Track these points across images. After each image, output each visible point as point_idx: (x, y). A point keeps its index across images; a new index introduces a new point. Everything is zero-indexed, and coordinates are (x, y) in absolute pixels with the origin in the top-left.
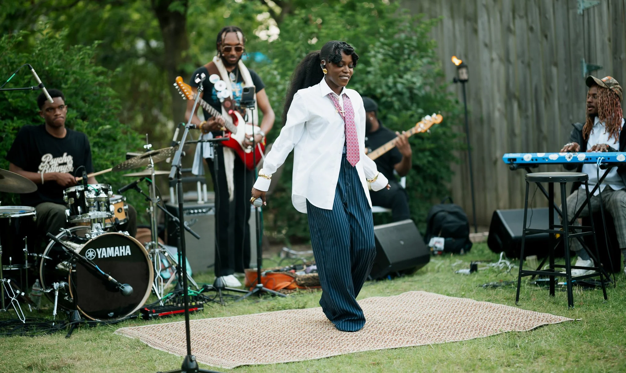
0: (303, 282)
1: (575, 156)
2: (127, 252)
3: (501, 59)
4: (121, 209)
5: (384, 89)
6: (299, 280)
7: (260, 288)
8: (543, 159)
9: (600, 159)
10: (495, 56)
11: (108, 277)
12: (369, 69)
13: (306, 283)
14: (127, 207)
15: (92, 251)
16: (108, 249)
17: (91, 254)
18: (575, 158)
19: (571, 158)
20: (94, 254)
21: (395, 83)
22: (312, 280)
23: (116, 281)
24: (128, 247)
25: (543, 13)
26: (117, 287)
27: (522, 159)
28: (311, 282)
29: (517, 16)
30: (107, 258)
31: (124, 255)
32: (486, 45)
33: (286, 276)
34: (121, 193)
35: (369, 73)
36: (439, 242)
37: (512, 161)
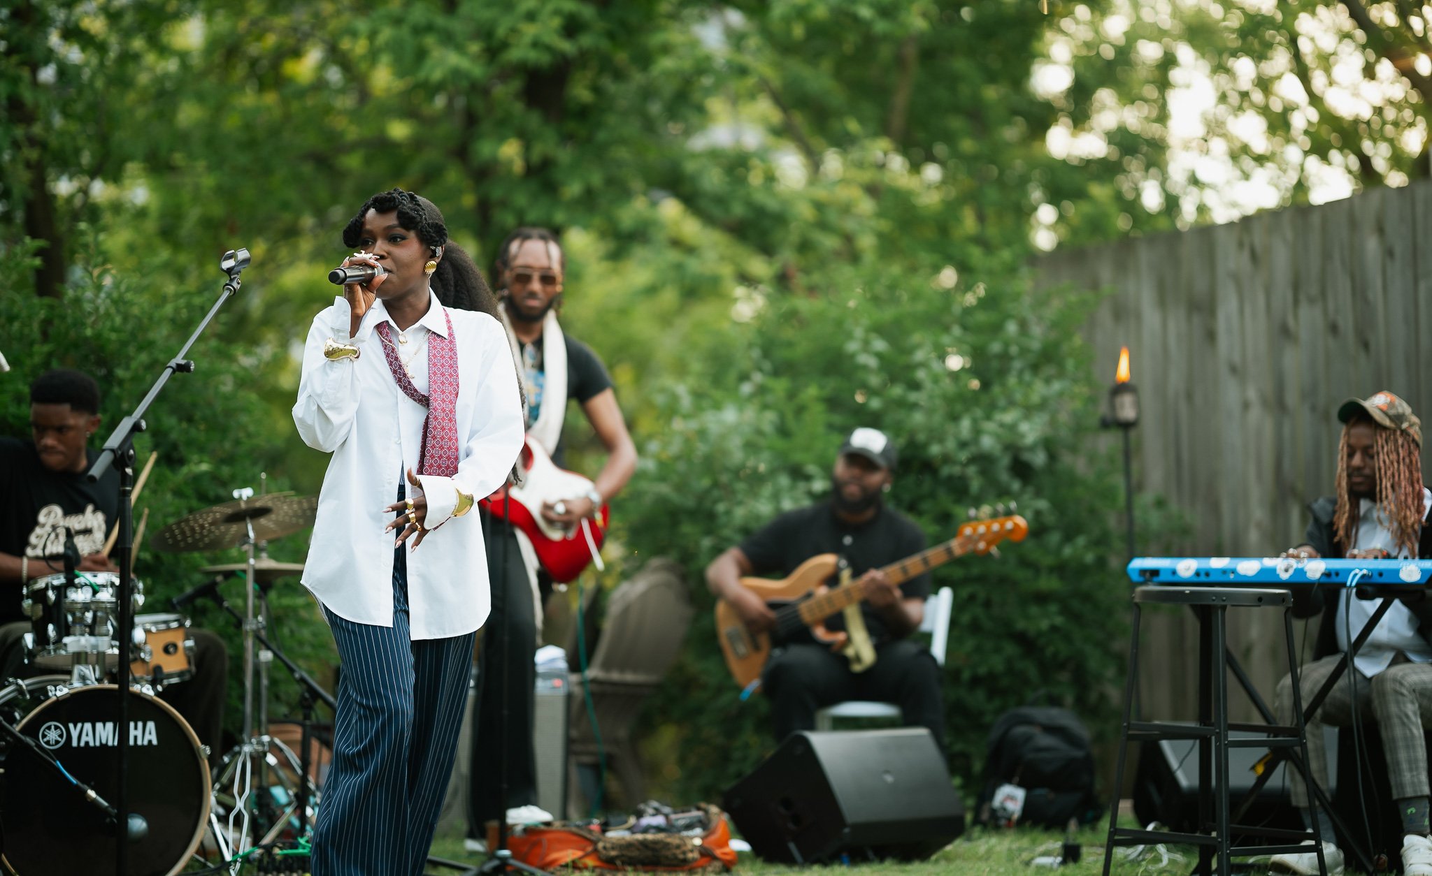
0: (613, 853)
1: (1300, 566)
2: (147, 737)
3: (1265, 403)
4: (175, 646)
5: (951, 445)
6: (605, 848)
7: (504, 860)
8: (1224, 572)
9: (1356, 575)
10: (1252, 394)
11: (86, 792)
12: (913, 397)
13: (623, 855)
14: (190, 643)
15: (56, 728)
16: (99, 725)
17: (53, 735)
18: (1301, 572)
19: (1291, 572)
20: (61, 736)
21: (977, 432)
22: (638, 849)
23: (106, 804)
24: (151, 725)
25: (1359, 290)
26: (108, 820)
27: (1174, 572)
28: (635, 853)
29: (1302, 297)
30: (95, 747)
31: (139, 743)
32: (1233, 370)
33: (575, 838)
34: (179, 608)
35: (914, 406)
36: (1011, 798)
37: (1148, 574)
